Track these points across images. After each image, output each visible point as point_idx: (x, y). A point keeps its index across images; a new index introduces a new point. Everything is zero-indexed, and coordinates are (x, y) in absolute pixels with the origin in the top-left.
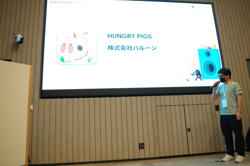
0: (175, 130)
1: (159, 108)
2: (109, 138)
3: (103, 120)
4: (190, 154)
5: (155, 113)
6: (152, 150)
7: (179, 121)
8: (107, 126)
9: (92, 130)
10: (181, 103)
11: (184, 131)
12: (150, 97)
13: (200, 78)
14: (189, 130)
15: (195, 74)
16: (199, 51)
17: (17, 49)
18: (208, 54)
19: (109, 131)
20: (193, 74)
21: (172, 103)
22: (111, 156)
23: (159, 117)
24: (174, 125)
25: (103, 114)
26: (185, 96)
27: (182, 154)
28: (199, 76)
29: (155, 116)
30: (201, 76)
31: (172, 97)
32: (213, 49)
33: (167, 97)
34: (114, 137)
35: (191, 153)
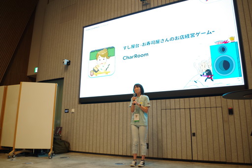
0: (178, 134)
1: (164, 111)
2: (121, 136)
3: (117, 121)
4: (193, 159)
5: (160, 116)
6: (155, 150)
7: (183, 125)
8: (120, 126)
9: (109, 129)
10: (187, 106)
11: (189, 135)
12: (155, 101)
13: (211, 78)
14: (194, 134)
15: (205, 74)
16: (211, 47)
17: (67, 69)
18: (223, 50)
19: (121, 130)
20: (202, 74)
21: (177, 107)
22: (121, 151)
23: (164, 121)
24: (178, 128)
25: (117, 116)
26: (192, 99)
27: (184, 158)
28: (210, 76)
29: (159, 119)
30: (212, 76)
31: (177, 100)
32: (230, 42)
33: (172, 100)
34: (125, 135)
35: (195, 158)
